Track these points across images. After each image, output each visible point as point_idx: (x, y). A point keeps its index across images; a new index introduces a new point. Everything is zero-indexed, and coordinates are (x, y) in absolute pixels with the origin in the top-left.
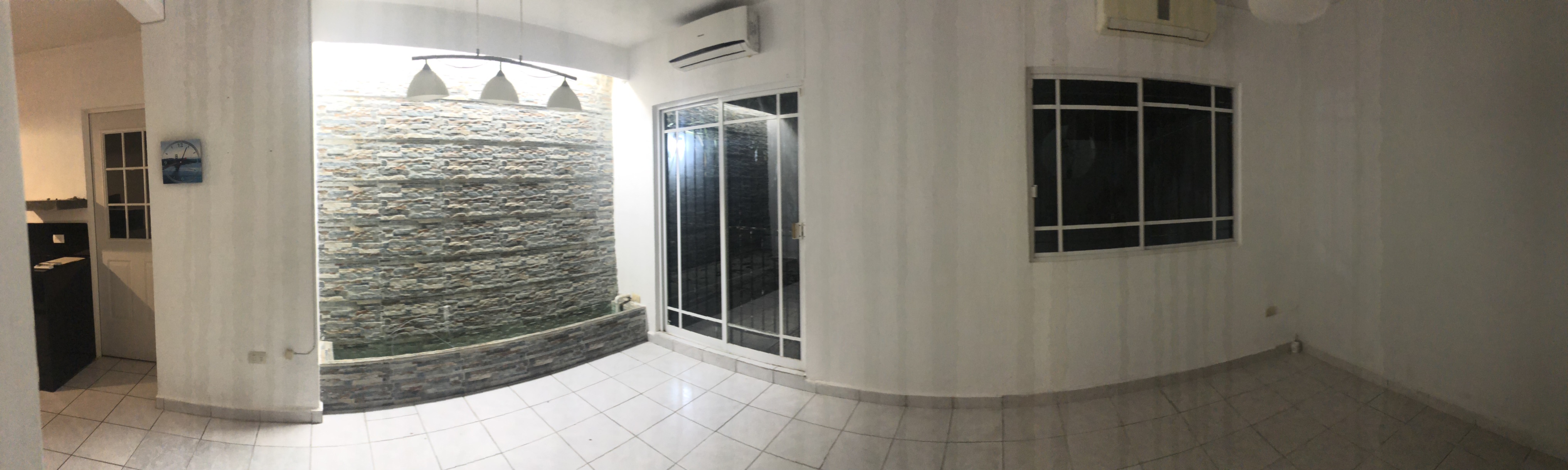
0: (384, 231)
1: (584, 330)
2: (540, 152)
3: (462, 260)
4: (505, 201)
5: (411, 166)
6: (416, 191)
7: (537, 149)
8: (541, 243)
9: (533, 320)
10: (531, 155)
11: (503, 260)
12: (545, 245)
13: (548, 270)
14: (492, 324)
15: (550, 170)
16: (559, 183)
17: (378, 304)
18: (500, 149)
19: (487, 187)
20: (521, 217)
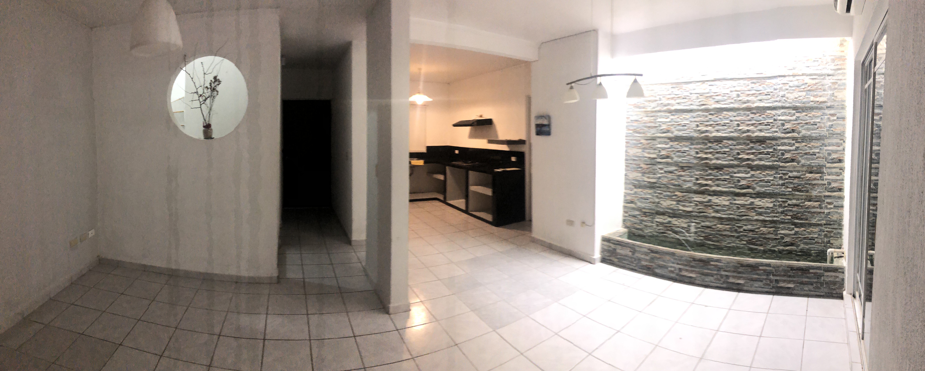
0: (659, 168)
1: (774, 267)
2: (768, 115)
3: (706, 194)
4: (738, 154)
5: (675, 127)
6: (678, 144)
7: (766, 112)
8: (769, 190)
9: (756, 249)
10: (760, 118)
11: (736, 199)
12: (771, 191)
13: (773, 212)
14: (724, 244)
15: (777, 130)
16: (786, 141)
17: (653, 213)
18: (735, 114)
19: (725, 143)
20: (752, 168)
